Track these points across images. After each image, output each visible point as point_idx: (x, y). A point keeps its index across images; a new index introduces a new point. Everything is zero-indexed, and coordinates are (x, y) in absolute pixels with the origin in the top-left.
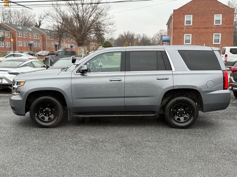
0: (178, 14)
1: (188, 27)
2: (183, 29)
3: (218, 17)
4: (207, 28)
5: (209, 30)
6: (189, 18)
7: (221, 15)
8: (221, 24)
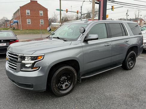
0: (23, 9)
1: (28, 16)
2: (26, 16)
3: (41, 12)
4: (37, 17)
5: (38, 18)
6: (28, 11)
7: (42, 11)
8: (43, 15)
